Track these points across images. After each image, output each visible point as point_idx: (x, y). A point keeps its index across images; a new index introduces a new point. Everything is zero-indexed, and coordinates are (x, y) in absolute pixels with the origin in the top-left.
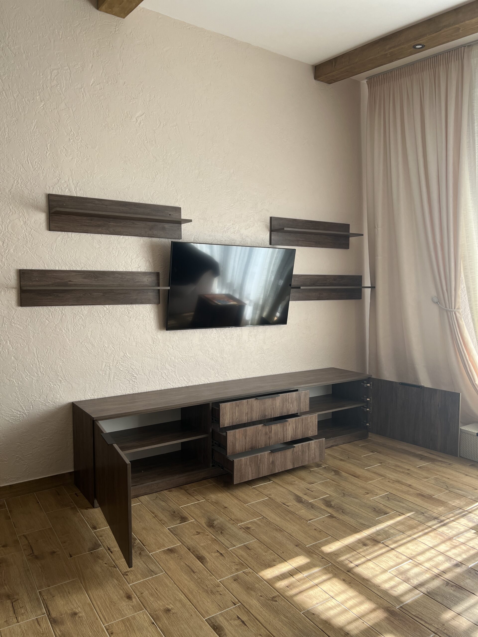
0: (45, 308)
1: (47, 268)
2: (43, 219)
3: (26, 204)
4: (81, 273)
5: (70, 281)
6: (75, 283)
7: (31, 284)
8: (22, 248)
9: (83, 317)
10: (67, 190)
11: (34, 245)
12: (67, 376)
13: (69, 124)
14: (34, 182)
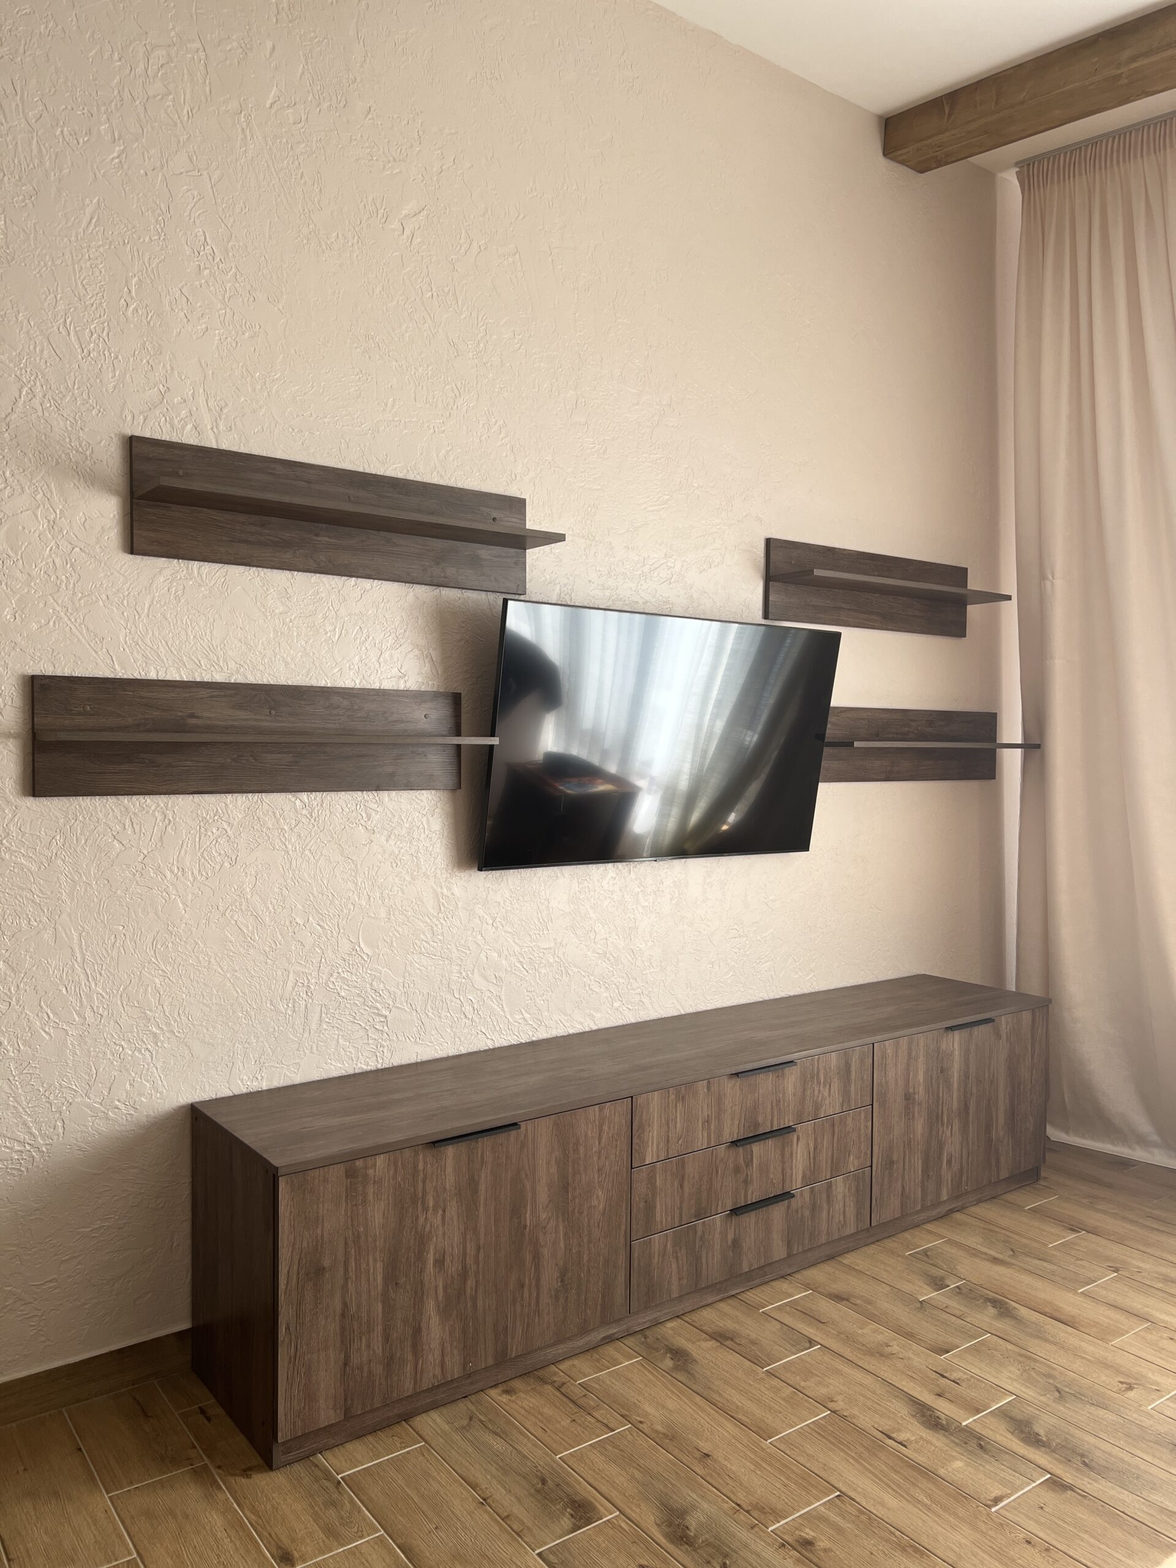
0: (111, 801)
1: (121, 674)
2: (111, 516)
3: (57, 463)
4: (229, 692)
5: (192, 716)
6: (209, 722)
7: (67, 722)
8: (42, 605)
9: (228, 830)
10: (189, 426)
11: (80, 600)
12: (175, 1021)
13: (197, 222)
14: (85, 396)
